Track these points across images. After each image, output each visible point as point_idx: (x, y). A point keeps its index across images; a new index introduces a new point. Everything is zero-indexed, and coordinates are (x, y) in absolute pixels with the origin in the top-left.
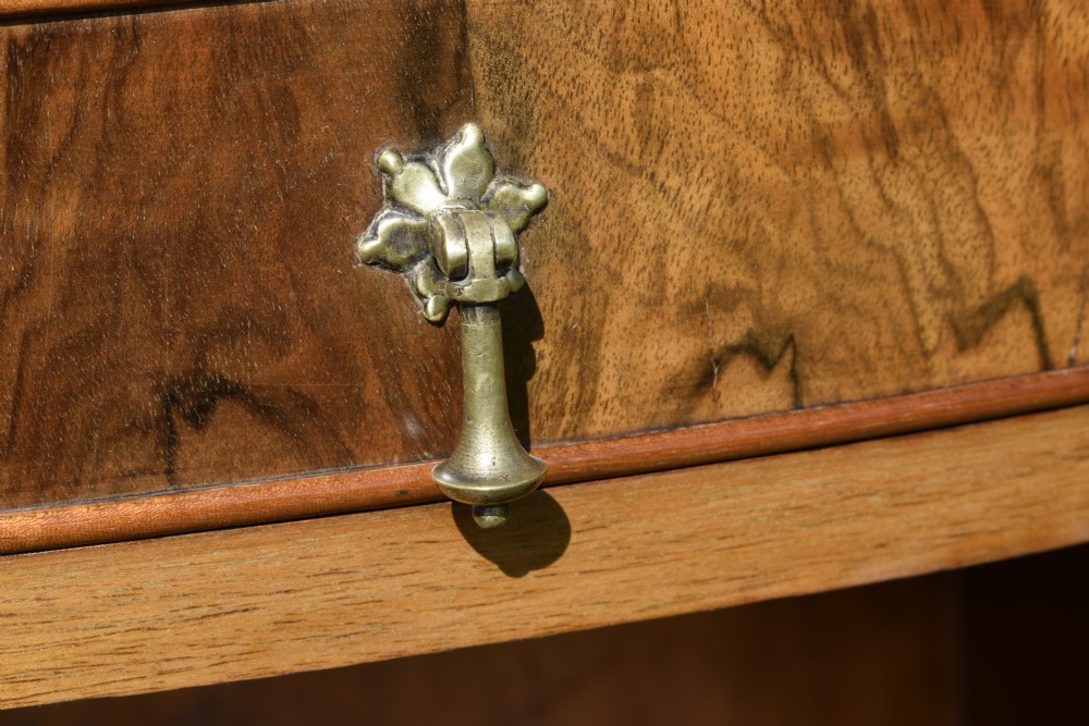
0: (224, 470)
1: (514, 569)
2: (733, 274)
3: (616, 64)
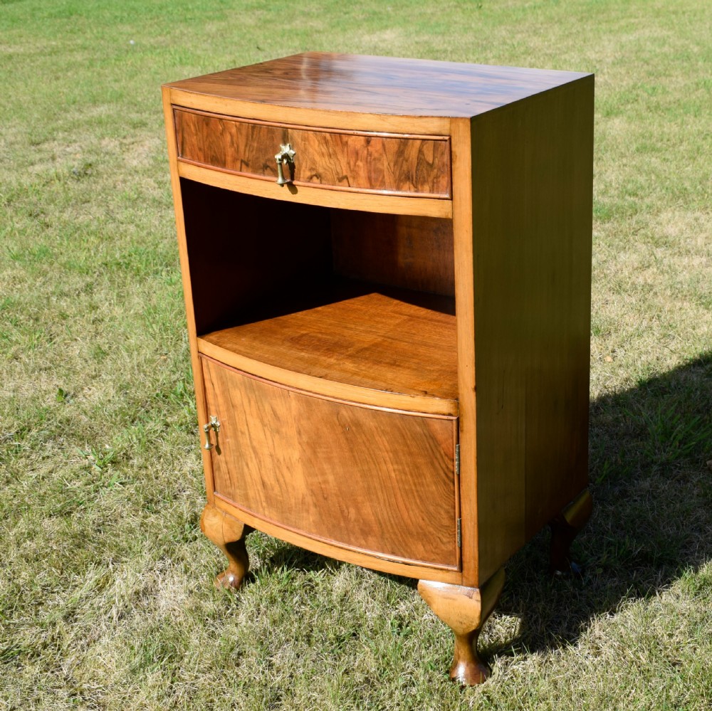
0: (268, 175)
1: (293, 194)
2: (314, 167)
3: (302, 140)
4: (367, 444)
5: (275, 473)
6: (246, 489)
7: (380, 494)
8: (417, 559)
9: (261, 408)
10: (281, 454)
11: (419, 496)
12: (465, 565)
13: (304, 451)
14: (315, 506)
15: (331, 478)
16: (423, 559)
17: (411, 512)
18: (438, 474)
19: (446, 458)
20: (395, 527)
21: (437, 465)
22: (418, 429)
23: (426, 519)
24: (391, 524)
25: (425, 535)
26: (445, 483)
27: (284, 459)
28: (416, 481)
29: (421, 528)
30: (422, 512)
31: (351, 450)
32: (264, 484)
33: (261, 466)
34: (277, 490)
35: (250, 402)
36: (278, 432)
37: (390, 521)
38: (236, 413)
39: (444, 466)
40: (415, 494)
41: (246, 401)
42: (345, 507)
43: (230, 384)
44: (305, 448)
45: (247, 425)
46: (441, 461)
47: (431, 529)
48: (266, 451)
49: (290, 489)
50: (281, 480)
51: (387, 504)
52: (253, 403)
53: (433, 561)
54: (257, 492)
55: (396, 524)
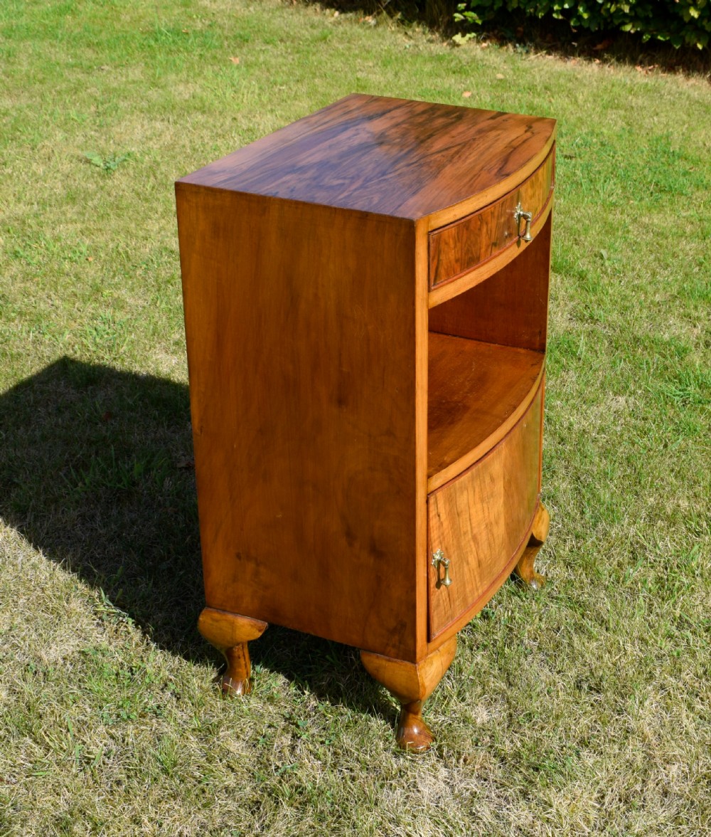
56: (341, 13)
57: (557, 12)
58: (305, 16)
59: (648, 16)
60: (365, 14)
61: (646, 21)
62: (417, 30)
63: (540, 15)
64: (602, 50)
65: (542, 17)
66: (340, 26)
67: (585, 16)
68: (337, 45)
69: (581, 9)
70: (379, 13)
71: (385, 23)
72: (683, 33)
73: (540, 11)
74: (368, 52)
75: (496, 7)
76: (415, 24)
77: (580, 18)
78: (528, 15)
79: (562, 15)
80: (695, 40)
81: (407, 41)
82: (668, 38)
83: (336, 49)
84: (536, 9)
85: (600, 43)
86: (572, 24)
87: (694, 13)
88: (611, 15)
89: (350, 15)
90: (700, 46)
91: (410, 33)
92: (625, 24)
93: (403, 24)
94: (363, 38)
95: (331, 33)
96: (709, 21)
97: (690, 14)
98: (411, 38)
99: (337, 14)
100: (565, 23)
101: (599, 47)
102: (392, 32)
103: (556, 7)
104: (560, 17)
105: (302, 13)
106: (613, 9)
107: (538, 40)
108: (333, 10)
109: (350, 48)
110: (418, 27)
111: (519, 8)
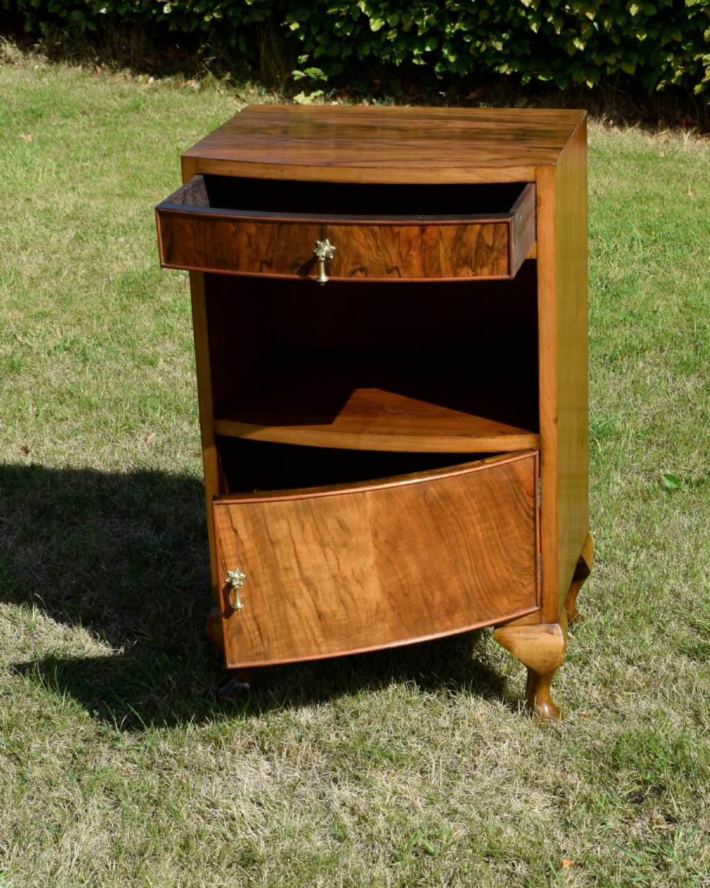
4: (456, 513)
5: (340, 594)
6: (289, 633)
7: (467, 561)
8: (502, 616)
9: (321, 527)
10: (347, 570)
11: (505, 547)
12: (545, 602)
13: (381, 552)
14: (393, 608)
15: (413, 569)
16: (507, 614)
17: (497, 568)
18: (521, 517)
19: (527, 497)
20: (482, 592)
21: (520, 507)
22: (505, 477)
23: (510, 568)
24: (479, 592)
25: (509, 586)
26: (526, 523)
27: (353, 573)
28: (502, 532)
29: (506, 580)
30: (507, 563)
31: (438, 528)
32: (320, 616)
33: (317, 595)
34: (341, 613)
35: (303, 527)
36: (345, 545)
37: (477, 586)
38: (277, 551)
39: (526, 506)
40: (501, 546)
41: (296, 530)
42: (429, 594)
43: (269, 519)
44: (382, 549)
45: (296, 557)
46: (523, 502)
47: (515, 577)
48: (326, 575)
49: (360, 605)
50: (348, 599)
51: (474, 569)
52: (308, 526)
53: (517, 609)
54: (308, 631)
55: (483, 588)
56: (156, 79)
57: (417, 57)
58: (111, 84)
59: (526, 52)
60: (187, 77)
61: (525, 59)
62: (251, 91)
63: (398, 62)
64: (476, 99)
65: (400, 64)
66: (157, 94)
67: (452, 59)
68: (153, 114)
69: (445, 51)
70: (203, 75)
71: (211, 86)
72: (569, 71)
73: (397, 57)
74: (191, 120)
75: (343, 56)
76: (248, 84)
77: (445, 62)
78: (383, 62)
79: (424, 60)
80: (585, 78)
81: (239, 105)
82: (551, 78)
83: (152, 120)
84: (392, 55)
85: (474, 91)
86: (437, 69)
87: (579, 45)
88: (483, 55)
89: (168, 80)
90: (590, 85)
91: (243, 95)
92: (500, 65)
93: (234, 86)
94: (185, 105)
95: (144, 102)
96: (598, 54)
97: (574, 46)
98: (244, 101)
99: (151, 79)
100: (428, 69)
101: (473, 95)
102: (221, 96)
103: (416, 52)
104: (422, 63)
105: (108, 81)
106: (483, 49)
107: (400, 93)
108: (147, 76)
109: (168, 117)
110: (253, 88)
111: (371, 55)
